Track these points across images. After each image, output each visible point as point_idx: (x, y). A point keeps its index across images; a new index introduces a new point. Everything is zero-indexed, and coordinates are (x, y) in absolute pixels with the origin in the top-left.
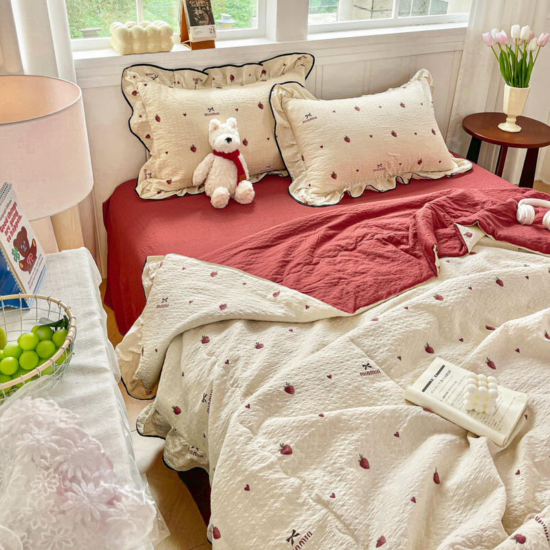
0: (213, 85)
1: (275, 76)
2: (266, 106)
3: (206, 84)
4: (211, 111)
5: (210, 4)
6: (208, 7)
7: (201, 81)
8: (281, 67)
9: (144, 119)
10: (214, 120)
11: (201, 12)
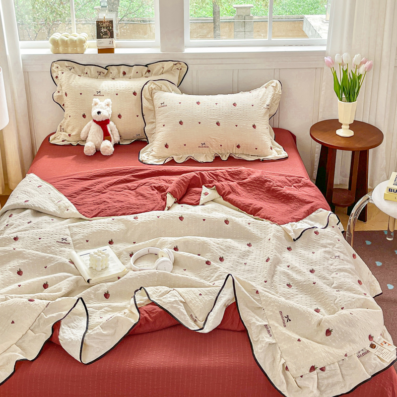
0: (110, 77)
1: (156, 74)
2: (138, 94)
3: (106, 76)
4: (99, 94)
5: (112, 25)
6: (111, 27)
7: (104, 73)
8: (160, 69)
9: (60, 94)
10: (96, 100)
11: (105, 30)
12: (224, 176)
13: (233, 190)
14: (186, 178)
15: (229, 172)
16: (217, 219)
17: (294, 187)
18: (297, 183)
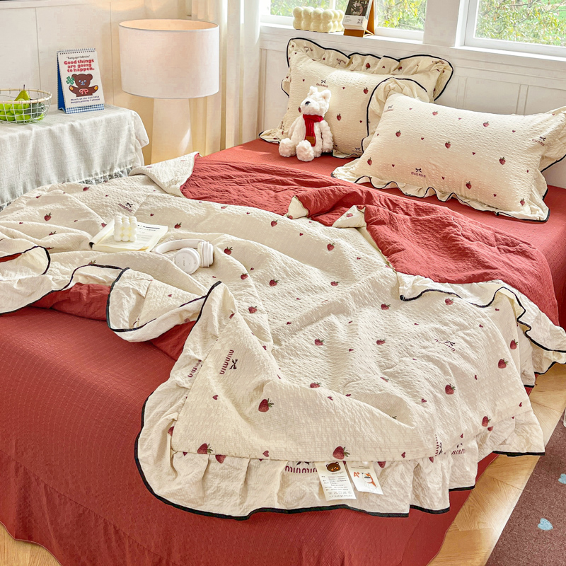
2: (369, 92)
3: (346, 66)
4: (323, 83)
6: (366, 2)
7: (345, 63)
9: (288, 80)
11: (359, 4)
12: (405, 209)
13: (392, 223)
14: (340, 191)
15: (418, 206)
16: (319, 238)
17: (498, 248)
18: (507, 245)
